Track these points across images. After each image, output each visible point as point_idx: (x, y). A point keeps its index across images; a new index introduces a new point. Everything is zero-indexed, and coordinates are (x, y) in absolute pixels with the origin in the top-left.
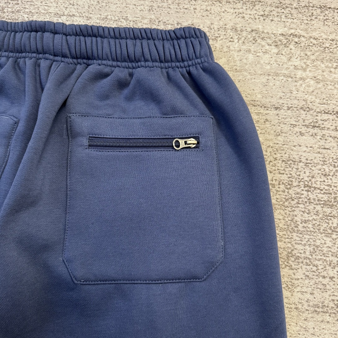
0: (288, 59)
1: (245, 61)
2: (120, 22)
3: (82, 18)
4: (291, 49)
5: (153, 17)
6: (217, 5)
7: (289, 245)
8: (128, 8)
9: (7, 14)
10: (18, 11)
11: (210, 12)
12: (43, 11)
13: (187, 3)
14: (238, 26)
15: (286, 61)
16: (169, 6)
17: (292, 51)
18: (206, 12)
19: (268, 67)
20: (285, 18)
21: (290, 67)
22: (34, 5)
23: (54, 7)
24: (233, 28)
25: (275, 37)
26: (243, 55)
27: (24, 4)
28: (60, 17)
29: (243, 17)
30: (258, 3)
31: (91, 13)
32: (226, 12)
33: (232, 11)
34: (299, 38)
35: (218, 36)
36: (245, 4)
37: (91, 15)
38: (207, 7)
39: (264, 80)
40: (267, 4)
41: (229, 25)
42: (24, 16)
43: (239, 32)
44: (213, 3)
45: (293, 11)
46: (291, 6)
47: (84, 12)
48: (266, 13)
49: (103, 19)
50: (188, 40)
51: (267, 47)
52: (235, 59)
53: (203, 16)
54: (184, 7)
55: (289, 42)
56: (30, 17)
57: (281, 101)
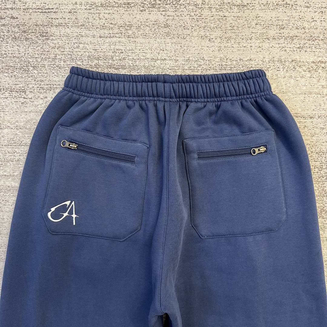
0: (318, 81)
1: (288, 85)
2: (199, 62)
3: (171, 61)
4: (319, 73)
5: (222, 56)
6: (266, 42)
7: (322, 205)
8: (203, 50)
9: (116, 62)
10: (124, 59)
11: (262, 48)
12: (142, 58)
13: (245, 42)
14: (282, 58)
15: (316, 83)
16: (233, 46)
17: (320, 74)
18: (259, 48)
19: (304, 88)
20: (314, 48)
21: (319, 86)
22: (135, 53)
23: (149, 53)
24: (279, 60)
25: (308, 65)
26: (287, 80)
27: (127, 52)
28: (156, 61)
29: (286, 50)
30: (295, 38)
31: (177, 57)
32: (273, 47)
33: (277, 46)
34: (325, 64)
35: (269, 67)
36: (286, 39)
37: (178, 58)
38: (260, 44)
39: (302, 98)
40: (301, 38)
41: (276, 58)
42: (129, 63)
43: (283, 63)
44: (263, 41)
45: (321, 43)
46: (319, 39)
47: (172, 56)
48: (301, 46)
49: (187, 61)
50: (255, 80)
51: (303, 73)
52: (282, 84)
53: (258, 52)
54: (243, 45)
55: (318, 67)
56: (134, 63)
57: (314, 112)
